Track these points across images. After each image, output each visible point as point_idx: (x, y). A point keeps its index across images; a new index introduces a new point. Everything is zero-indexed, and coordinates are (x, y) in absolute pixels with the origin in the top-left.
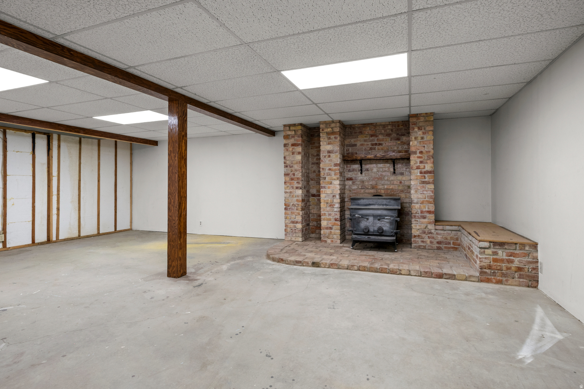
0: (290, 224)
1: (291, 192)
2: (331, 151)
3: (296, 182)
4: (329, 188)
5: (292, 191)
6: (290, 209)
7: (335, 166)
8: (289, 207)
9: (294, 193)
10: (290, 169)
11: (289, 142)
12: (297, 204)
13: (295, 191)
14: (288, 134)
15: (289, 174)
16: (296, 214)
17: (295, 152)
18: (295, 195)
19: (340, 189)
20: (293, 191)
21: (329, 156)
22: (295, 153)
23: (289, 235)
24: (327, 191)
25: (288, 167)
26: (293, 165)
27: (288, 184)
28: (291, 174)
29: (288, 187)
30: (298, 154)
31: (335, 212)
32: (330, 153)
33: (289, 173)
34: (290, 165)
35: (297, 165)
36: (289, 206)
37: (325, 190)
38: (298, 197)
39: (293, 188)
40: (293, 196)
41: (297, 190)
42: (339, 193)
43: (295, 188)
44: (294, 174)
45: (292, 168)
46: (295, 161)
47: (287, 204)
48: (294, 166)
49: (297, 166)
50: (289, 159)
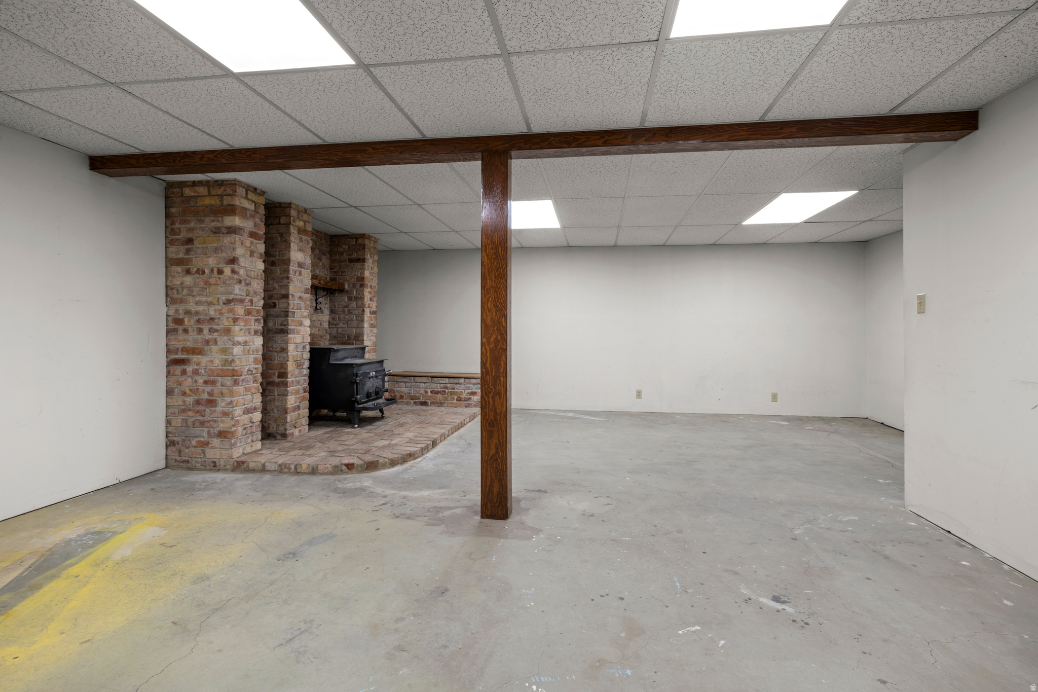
0: (242, 417)
1: (246, 343)
2: (302, 263)
3: (253, 318)
4: (298, 333)
5: (247, 338)
6: (242, 381)
7: (306, 293)
8: (242, 378)
9: (251, 344)
10: (245, 288)
11: (245, 225)
12: (256, 369)
13: (253, 339)
14: (244, 206)
15: (244, 299)
16: (253, 390)
17: (255, 252)
18: (251, 349)
19: (310, 335)
20: (249, 339)
21: (300, 274)
22: (255, 254)
23: (241, 442)
24: (297, 337)
25: (243, 283)
26: (252, 281)
27: (242, 324)
28: (247, 301)
29: (241, 330)
30: (259, 257)
31: (304, 376)
32: (301, 268)
33: (243, 297)
34: (245, 280)
35: (258, 281)
36: (241, 375)
37: (294, 336)
38: (257, 352)
39: (249, 333)
40: (249, 351)
41: (255, 337)
42: (309, 341)
43: (253, 333)
44: (252, 300)
45: (249, 287)
46: (254, 271)
47: (239, 370)
48: (252, 283)
49: (258, 284)
50: (246, 264)
